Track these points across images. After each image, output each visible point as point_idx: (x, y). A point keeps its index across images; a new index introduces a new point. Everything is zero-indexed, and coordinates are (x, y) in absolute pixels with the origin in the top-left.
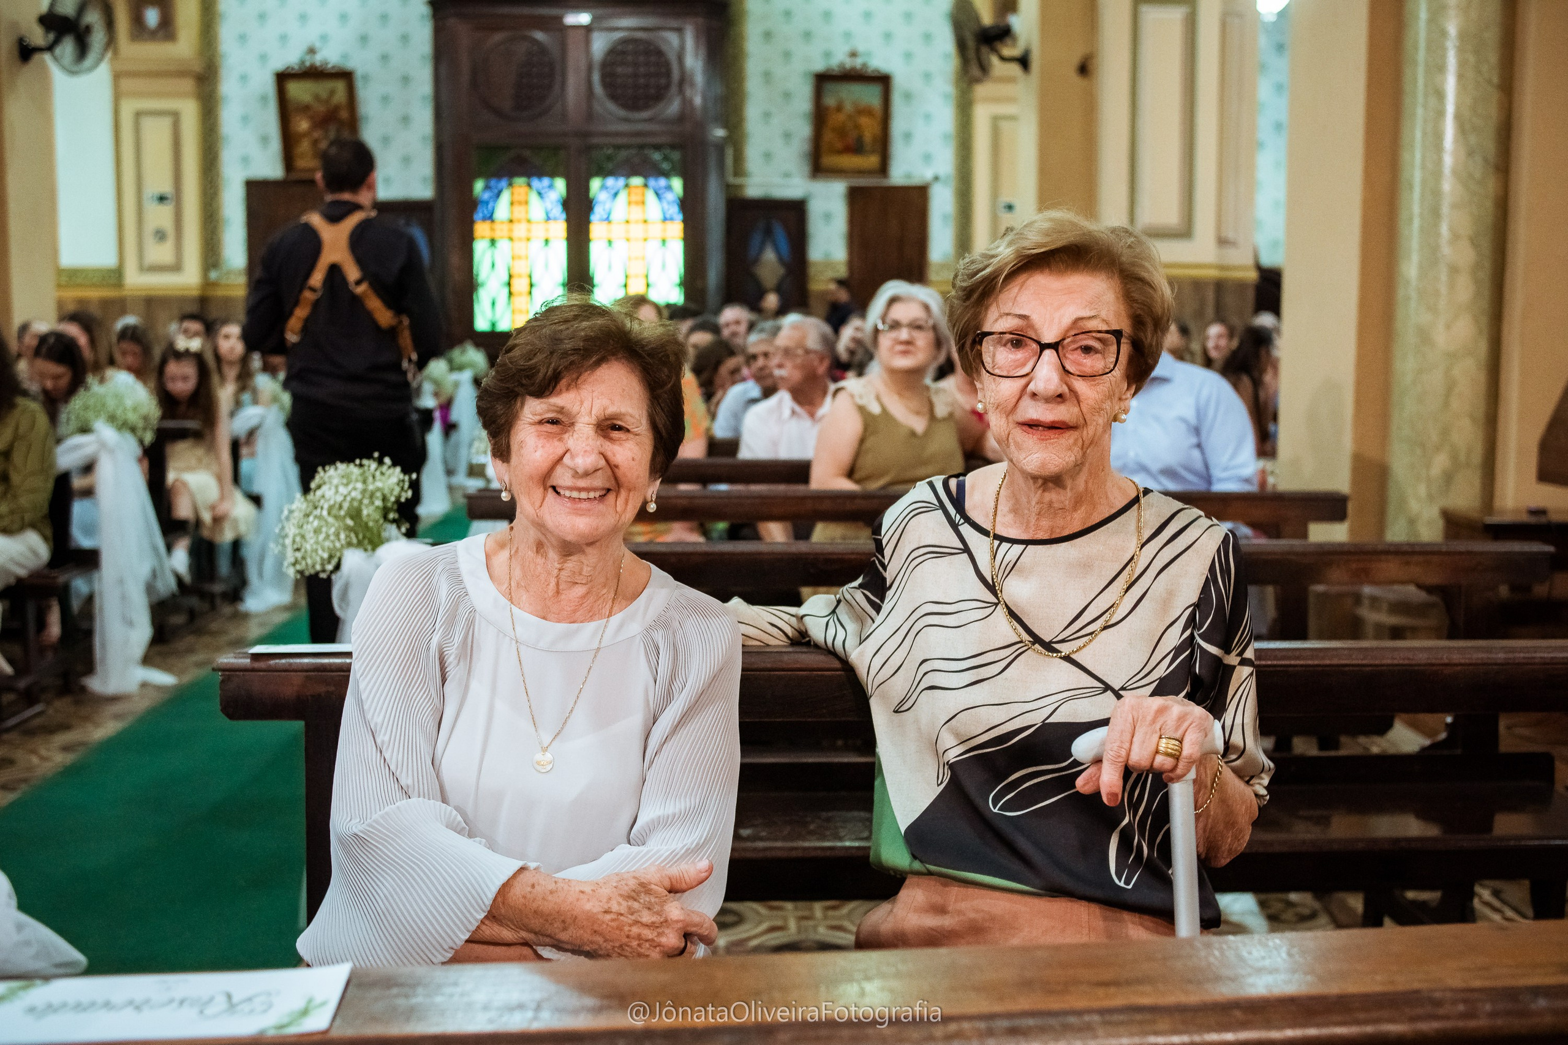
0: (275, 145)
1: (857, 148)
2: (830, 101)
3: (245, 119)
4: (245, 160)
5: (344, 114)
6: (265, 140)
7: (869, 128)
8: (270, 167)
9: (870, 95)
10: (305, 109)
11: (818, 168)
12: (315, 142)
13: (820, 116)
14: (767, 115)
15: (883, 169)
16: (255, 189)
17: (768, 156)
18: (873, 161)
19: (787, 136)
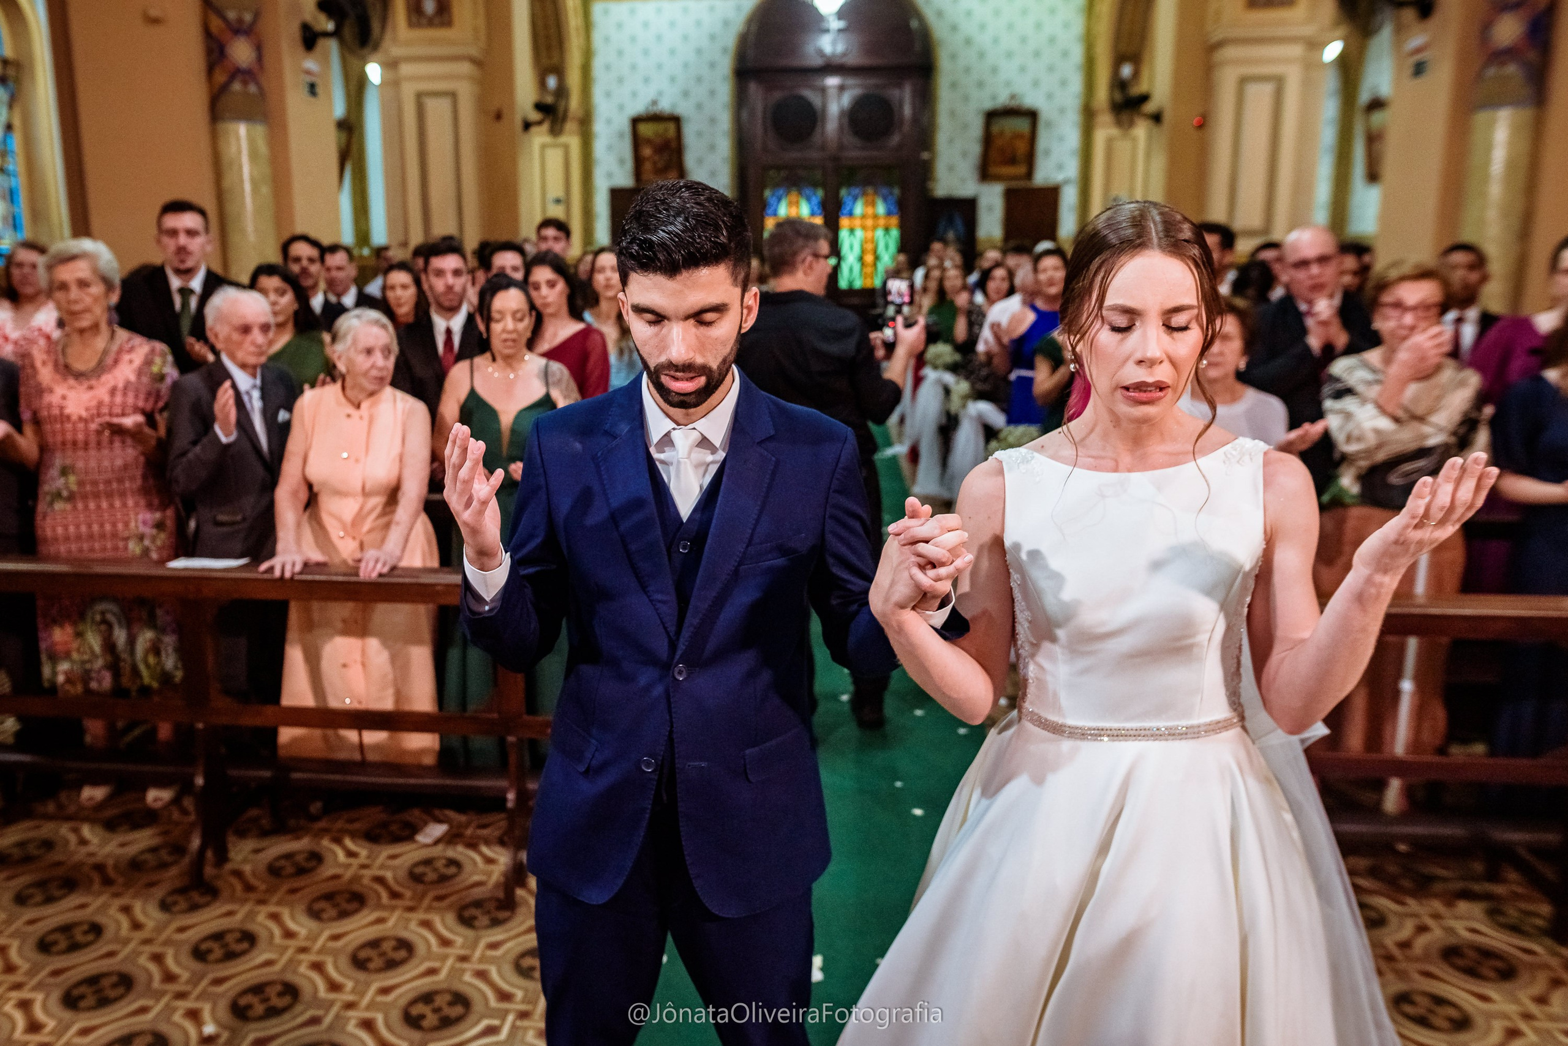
0: (629, 164)
1: (1012, 161)
2: (995, 129)
3: (610, 148)
4: (610, 175)
5: (674, 145)
6: (622, 162)
7: (1021, 147)
8: (624, 179)
9: (1022, 125)
10: (649, 141)
11: (985, 174)
12: (655, 163)
13: (988, 140)
14: (951, 141)
15: (1029, 174)
16: (616, 194)
17: (951, 168)
18: (1021, 170)
19: (964, 154)
